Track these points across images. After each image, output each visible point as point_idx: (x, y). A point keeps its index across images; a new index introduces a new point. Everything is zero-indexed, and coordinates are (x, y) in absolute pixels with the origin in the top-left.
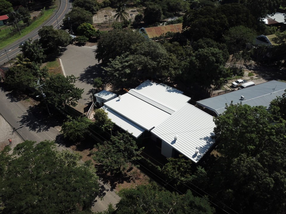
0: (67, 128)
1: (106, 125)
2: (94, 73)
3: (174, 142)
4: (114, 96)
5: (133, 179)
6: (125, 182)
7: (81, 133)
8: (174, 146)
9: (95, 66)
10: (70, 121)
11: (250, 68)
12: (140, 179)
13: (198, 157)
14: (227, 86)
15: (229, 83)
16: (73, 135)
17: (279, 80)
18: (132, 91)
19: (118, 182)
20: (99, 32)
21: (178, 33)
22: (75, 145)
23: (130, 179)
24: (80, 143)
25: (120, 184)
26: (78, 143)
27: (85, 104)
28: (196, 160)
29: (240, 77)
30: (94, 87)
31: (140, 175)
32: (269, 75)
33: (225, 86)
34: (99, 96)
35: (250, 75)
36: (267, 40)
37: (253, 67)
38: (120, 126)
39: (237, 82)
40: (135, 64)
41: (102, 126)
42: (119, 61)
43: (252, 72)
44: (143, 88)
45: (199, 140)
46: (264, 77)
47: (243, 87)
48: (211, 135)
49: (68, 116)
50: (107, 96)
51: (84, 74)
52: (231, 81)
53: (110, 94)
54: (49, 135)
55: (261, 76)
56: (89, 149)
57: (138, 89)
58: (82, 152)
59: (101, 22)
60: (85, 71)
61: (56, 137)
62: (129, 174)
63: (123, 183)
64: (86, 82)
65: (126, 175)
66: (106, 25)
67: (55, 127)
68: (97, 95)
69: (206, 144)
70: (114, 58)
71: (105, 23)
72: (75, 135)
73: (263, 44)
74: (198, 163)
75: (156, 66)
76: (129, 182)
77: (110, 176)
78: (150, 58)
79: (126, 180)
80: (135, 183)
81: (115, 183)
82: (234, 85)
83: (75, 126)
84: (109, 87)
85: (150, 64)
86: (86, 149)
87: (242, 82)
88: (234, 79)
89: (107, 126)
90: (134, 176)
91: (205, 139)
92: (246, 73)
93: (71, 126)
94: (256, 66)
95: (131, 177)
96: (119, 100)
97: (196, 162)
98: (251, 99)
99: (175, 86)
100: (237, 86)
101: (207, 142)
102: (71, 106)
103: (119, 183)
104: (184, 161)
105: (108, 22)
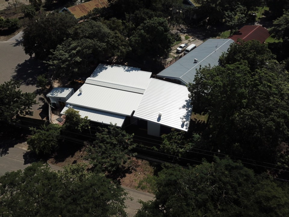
0: (36, 142)
1: (81, 125)
2: (29, 71)
3: (159, 119)
4: (71, 90)
5: (133, 168)
6: (127, 175)
7: (54, 143)
8: (161, 122)
9: (25, 62)
10: (35, 133)
11: (183, 32)
12: (139, 165)
13: (186, 125)
14: (173, 53)
15: (173, 49)
16: (47, 147)
17: (210, 38)
18: (89, 80)
19: (120, 178)
20: (10, 21)
21: (104, 8)
22: (52, 158)
23: (130, 169)
24: (56, 154)
25: (124, 178)
26: (54, 155)
27: (38, 109)
28: (186, 129)
29: (179, 42)
30: (38, 87)
31: (138, 162)
32: (201, 35)
33: (171, 54)
34: (53, 96)
35: (186, 38)
36: (190, 3)
37: (186, 30)
38: (97, 121)
39: (181, 47)
40: (83, 49)
41: (79, 127)
42: (63, 50)
43: (187, 35)
44: (98, 74)
45: (179, 110)
46: (198, 38)
47: (188, 51)
48: (186, 103)
49: (31, 129)
50: (63, 92)
51: (16, 75)
52: (173, 47)
53: (65, 90)
54: (14, 158)
55: (196, 37)
56: (71, 156)
57: (94, 76)
58: (64, 162)
59: (3, 9)
60: (15, 72)
61: (23, 158)
62: (126, 165)
63: (126, 176)
64: (24, 84)
65: (125, 167)
66: (12, 11)
67: (15, 146)
68: (49, 95)
69: (186, 112)
70: (55, 48)
71: (8, 9)
72: (49, 146)
73: (188, 6)
74: (188, 131)
75: (106, 48)
76: (131, 173)
77: (109, 175)
78: (97, 40)
79: (127, 173)
80: (136, 171)
81: (118, 179)
82: (179, 50)
83: (44, 137)
84: (56, 83)
85: (99, 47)
86: (68, 157)
87: (185, 46)
88: (176, 45)
89: (83, 125)
90: (133, 165)
91: (184, 107)
92: (183, 37)
93: (39, 138)
94: (187, 29)
95: (130, 167)
96: (80, 94)
97: (187, 130)
98: (203, 60)
99: (126, 64)
100: (182, 51)
101: (187, 110)
102: (27, 116)
103: (122, 178)
104: (177, 133)
105: (11, 7)
